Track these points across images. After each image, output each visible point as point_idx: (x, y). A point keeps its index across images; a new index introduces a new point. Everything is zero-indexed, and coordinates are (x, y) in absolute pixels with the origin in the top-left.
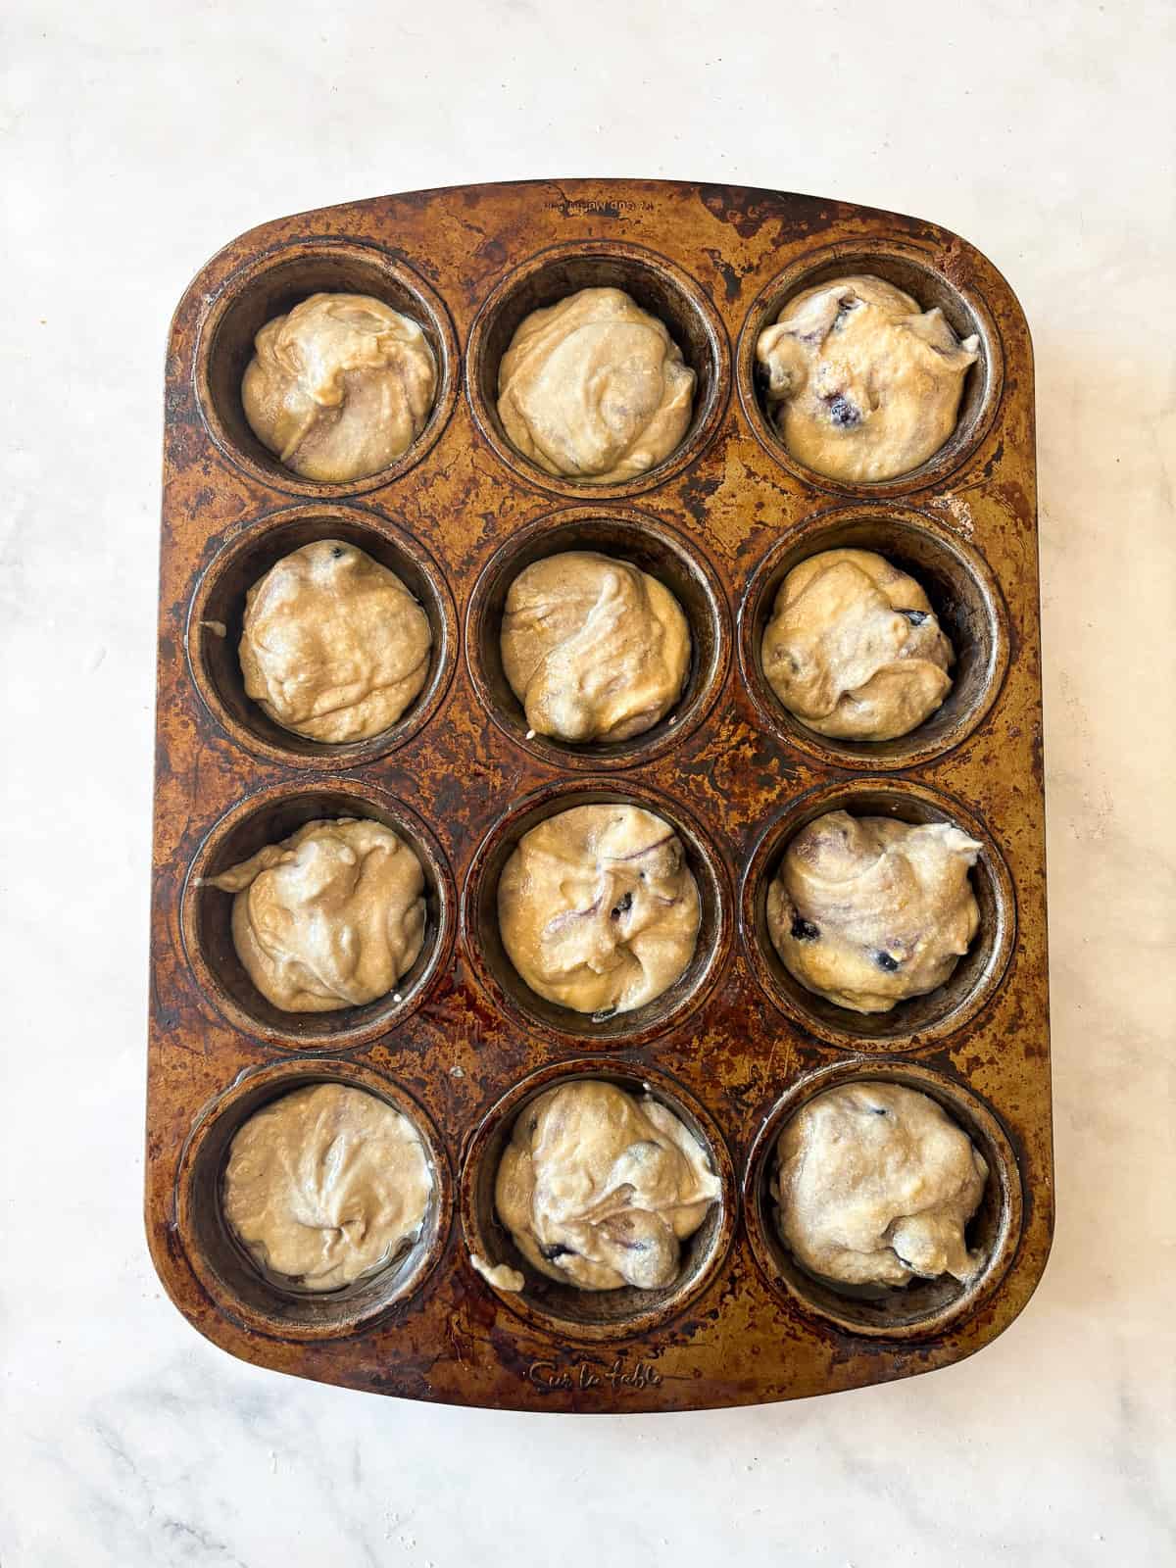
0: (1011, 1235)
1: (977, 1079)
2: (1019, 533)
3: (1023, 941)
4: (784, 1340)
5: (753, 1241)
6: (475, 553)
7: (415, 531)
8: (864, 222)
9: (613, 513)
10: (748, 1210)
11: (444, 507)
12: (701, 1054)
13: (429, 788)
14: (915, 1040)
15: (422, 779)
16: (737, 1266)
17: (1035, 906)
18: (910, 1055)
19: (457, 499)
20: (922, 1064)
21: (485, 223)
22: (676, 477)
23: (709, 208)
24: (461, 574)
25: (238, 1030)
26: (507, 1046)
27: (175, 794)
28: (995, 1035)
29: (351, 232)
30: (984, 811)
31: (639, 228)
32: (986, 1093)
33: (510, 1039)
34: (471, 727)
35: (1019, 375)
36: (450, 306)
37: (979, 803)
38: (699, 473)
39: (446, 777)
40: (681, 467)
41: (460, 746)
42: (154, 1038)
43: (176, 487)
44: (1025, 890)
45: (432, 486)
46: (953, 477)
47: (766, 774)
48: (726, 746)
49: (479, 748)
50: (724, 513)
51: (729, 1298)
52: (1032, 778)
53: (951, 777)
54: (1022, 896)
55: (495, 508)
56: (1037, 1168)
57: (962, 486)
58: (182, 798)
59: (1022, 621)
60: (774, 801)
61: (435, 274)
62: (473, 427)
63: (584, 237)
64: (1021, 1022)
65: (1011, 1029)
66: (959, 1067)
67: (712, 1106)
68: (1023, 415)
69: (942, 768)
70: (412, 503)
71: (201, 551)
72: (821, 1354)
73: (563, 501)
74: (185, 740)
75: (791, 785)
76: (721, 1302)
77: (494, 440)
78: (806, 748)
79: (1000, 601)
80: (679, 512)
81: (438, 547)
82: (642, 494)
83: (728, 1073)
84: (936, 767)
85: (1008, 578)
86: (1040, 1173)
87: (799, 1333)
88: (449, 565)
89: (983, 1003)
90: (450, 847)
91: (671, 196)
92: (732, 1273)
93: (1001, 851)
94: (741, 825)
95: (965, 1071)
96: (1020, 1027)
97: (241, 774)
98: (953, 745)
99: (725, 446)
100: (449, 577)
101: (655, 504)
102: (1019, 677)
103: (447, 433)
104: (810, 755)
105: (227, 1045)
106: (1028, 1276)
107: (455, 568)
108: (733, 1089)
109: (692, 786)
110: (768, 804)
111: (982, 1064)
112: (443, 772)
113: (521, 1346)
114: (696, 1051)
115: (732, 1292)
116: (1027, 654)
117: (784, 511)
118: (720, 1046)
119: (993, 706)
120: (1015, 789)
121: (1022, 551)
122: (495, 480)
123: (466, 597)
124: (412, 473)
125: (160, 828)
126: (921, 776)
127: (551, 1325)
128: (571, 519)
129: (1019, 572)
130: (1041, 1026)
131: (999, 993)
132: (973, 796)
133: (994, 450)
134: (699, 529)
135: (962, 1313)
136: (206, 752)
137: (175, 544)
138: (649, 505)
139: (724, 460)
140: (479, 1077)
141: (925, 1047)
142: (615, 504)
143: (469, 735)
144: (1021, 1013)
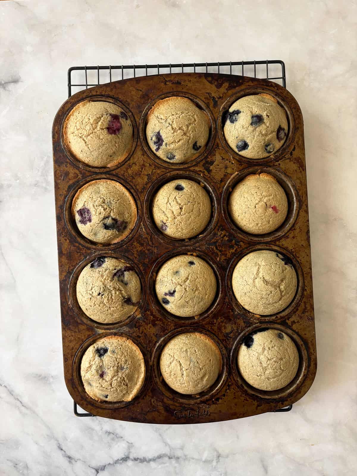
0: (305, 369)
1: (294, 327)
2: (301, 172)
3: (306, 288)
4: (244, 401)
5: (234, 375)
6: (145, 186)
7: (128, 181)
8: (252, 82)
9: (184, 172)
10: (232, 367)
11: (136, 173)
12: (217, 324)
13: (136, 254)
14: (277, 317)
15: (134, 251)
16: (230, 382)
17: (309, 278)
18: (275, 321)
19: (139, 170)
20: (278, 324)
21: (142, 88)
22: (202, 160)
23: (208, 81)
24: (141, 192)
25: (87, 325)
26: (162, 325)
27: (64, 260)
28: (299, 315)
29: (103, 93)
30: (294, 252)
31: (187, 87)
32: (297, 331)
33: (163, 323)
34: (147, 236)
35: (299, 126)
36: (134, 114)
37: (292, 250)
38: (208, 159)
39: (141, 251)
40: (203, 158)
41: (144, 241)
42: (63, 329)
43: (58, 171)
44: (306, 273)
45: (132, 167)
46: (281, 156)
47: (231, 245)
48: (219, 237)
49: (150, 242)
50: (216, 170)
51: (228, 391)
52: (307, 242)
53: (284, 243)
54: (305, 275)
55: (150, 173)
56: (312, 351)
57: (284, 159)
58: (66, 261)
59: (302, 197)
60: (234, 252)
61: (129, 104)
62: (143, 149)
63: (172, 91)
64: (306, 310)
65: (303, 313)
66: (289, 324)
67: (220, 338)
68: (301, 137)
69: (281, 241)
70: (127, 173)
71: (66, 189)
72: (254, 404)
73: (170, 169)
74: (66, 244)
75: (238, 247)
76: (226, 392)
77: (148, 153)
78: (242, 237)
79: (296, 192)
80: (203, 171)
81: (134, 185)
82: (192, 166)
83: (225, 329)
84: (279, 240)
85: (298, 185)
86: (313, 352)
87: (248, 399)
88: (138, 189)
89: (295, 306)
90: (143, 270)
91: (196, 78)
92: (228, 384)
93: (299, 263)
94: (225, 260)
95: (291, 325)
96: (306, 312)
97: (83, 253)
98: (284, 234)
99: (215, 151)
100: (138, 193)
101: (196, 169)
102: (302, 214)
103: (135, 151)
104: (243, 239)
105: (84, 329)
106: (310, 380)
107: (140, 190)
108: (226, 333)
109: (211, 249)
110: (232, 253)
111: (296, 323)
112: (140, 249)
113: (171, 407)
114: (215, 324)
115: (229, 389)
116: (304, 206)
117: (233, 169)
118: (222, 322)
119: (295, 222)
120: (302, 245)
121: (302, 177)
122: (150, 165)
123: (144, 199)
124: (126, 164)
125: (61, 270)
126: (275, 243)
127: (179, 401)
128: (172, 175)
129: (301, 183)
130: (311, 311)
131: (299, 303)
132: (290, 248)
133: (293, 147)
134: (209, 176)
135: (292, 391)
136: (72, 248)
137: (59, 188)
138: (194, 169)
139: (215, 155)
140: (155, 334)
141: (279, 319)
142: (185, 170)
143: (147, 238)
144: (306, 308)
